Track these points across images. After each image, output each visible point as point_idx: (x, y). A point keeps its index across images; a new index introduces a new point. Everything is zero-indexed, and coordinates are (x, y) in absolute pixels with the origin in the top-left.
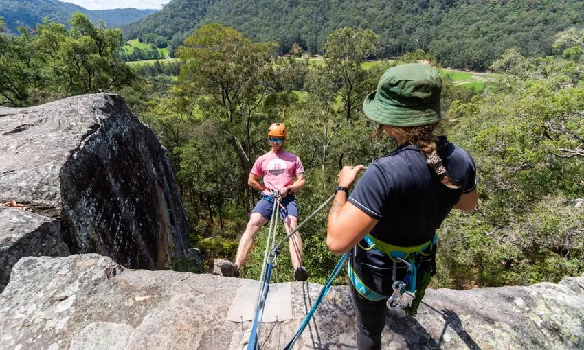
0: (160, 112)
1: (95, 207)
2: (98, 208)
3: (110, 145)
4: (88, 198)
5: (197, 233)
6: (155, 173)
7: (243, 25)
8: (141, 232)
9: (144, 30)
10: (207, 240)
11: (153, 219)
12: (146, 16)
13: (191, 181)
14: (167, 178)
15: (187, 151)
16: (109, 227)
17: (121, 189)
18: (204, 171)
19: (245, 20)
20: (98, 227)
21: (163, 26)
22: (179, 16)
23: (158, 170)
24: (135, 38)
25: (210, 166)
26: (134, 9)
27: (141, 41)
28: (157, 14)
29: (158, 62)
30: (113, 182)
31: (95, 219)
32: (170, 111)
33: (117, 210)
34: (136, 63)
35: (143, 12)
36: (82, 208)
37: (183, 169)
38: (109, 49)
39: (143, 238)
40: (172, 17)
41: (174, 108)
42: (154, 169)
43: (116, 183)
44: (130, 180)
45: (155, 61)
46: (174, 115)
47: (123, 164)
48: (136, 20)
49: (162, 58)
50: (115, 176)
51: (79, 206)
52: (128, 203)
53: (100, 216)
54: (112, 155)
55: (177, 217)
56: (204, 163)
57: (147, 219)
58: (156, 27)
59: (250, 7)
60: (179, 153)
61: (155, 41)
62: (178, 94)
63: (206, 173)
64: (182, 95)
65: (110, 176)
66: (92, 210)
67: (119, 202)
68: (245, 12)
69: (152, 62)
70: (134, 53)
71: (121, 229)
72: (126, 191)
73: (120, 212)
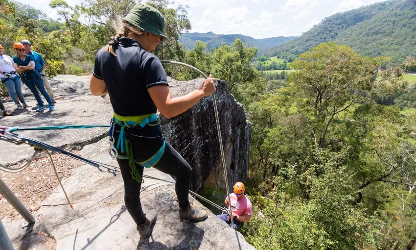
0: (267, 103)
1: (175, 130)
2: (177, 132)
3: (202, 105)
4: (173, 124)
5: (258, 190)
6: (230, 133)
7: (370, 45)
8: (201, 159)
9: (283, 51)
10: (263, 197)
11: (214, 157)
12: (288, 41)
13: (268, 154)
14: (240, 140)
15: (273, 132)
16: (179, 145)
17: (198, 129)
18: (279, 150)
19: (374, 40)
20: (173, 140)
21: (298, 47)
22: (312, 40)
23: (234, 131)
24: (275, 55)
25: (285, 148)
26: (283, 37)
27: (278, 57)
28: (296, 39)
29: (284, 72)
30: (194, 124)
31: (172, 136)
32: (273, 103)
33: (189, 138)
34: (269, 71)
35: (287, 38)
36: (167, 127)
37: (265, 143)
38: (247, 60)
39: (200, 162)
40: (307, 41)
41: (278, 102)
42: (231, 130)
43: (196, 125)
44: (207, 128)
45: (282, 71)
46: (276, 106)
47: (206, 118)
48: (280, 44)
49: (288, 69)
50: (196, 121)
51: (166, 126)
52: (200, 139)
53: (176, 136)
54: (201, 110)
55: (238, 167)
56: (281, 144)
57: (209, 155)
58: (292, 48)
59: (384, 29)
60: (267, 132)
61: (288, 58)
62: (284, 93)
63: (280, 152)
64: (287, 94)
65: (194, 120)
66: (173, 131)
67: (193, 136)
68: (377, 33)
69: (279, 72)
70: (271, 65)
71: (186, 149)
72: (201, 132)
73: (191, 141)
